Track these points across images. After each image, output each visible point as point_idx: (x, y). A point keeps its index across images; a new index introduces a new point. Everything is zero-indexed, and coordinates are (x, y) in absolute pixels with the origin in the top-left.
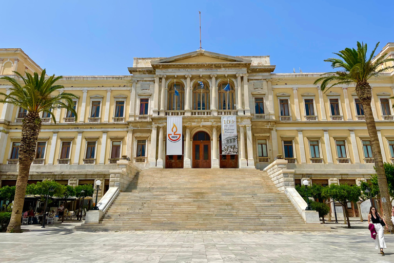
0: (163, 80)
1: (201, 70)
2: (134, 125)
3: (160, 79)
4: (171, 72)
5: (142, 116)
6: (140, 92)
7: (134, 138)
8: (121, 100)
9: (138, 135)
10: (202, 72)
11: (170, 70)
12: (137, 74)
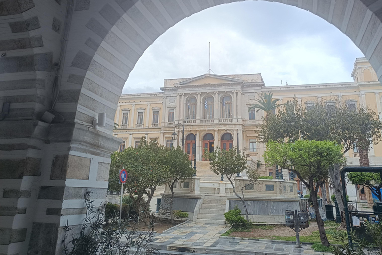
0: (182, 97)
1: (208, 88)
2: (164, 129)
3: (180, 96)
4: (187, 91)
5: (169, 122)
6: (168, 105)
7: (164, 139)
8: (156, 110)
9: (167, 136)
10: (208, 90)
11: (187, 89)
12: (167, 92)
